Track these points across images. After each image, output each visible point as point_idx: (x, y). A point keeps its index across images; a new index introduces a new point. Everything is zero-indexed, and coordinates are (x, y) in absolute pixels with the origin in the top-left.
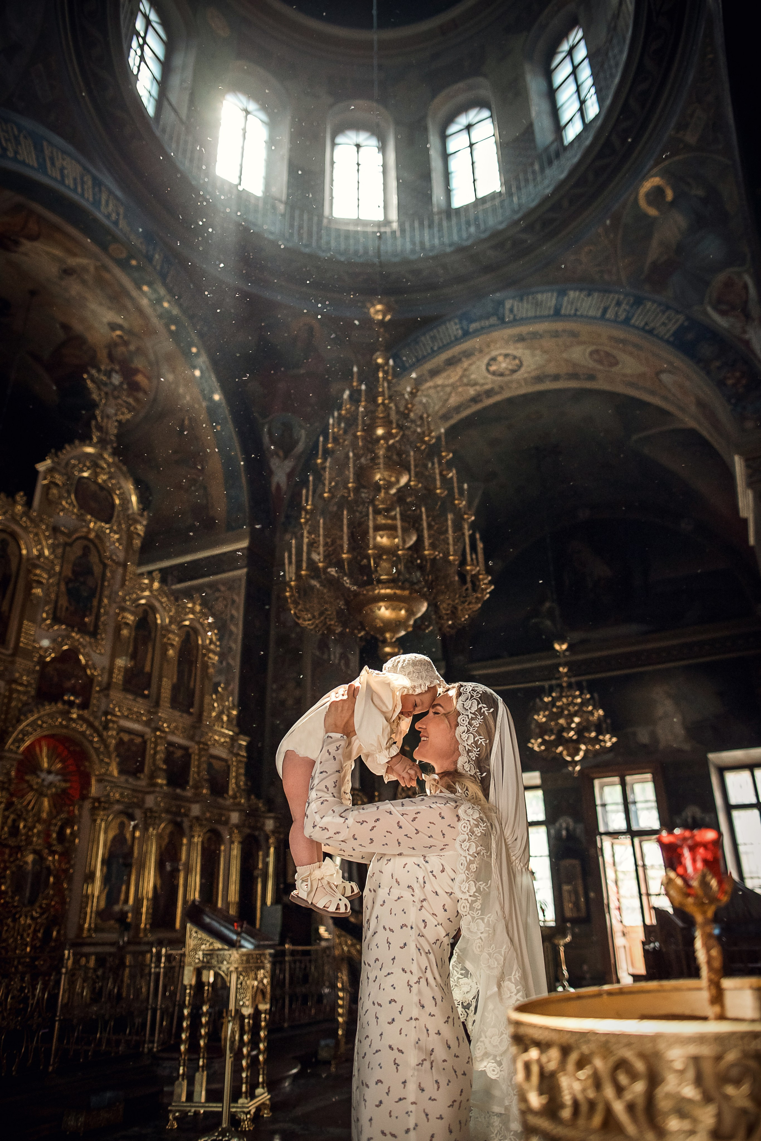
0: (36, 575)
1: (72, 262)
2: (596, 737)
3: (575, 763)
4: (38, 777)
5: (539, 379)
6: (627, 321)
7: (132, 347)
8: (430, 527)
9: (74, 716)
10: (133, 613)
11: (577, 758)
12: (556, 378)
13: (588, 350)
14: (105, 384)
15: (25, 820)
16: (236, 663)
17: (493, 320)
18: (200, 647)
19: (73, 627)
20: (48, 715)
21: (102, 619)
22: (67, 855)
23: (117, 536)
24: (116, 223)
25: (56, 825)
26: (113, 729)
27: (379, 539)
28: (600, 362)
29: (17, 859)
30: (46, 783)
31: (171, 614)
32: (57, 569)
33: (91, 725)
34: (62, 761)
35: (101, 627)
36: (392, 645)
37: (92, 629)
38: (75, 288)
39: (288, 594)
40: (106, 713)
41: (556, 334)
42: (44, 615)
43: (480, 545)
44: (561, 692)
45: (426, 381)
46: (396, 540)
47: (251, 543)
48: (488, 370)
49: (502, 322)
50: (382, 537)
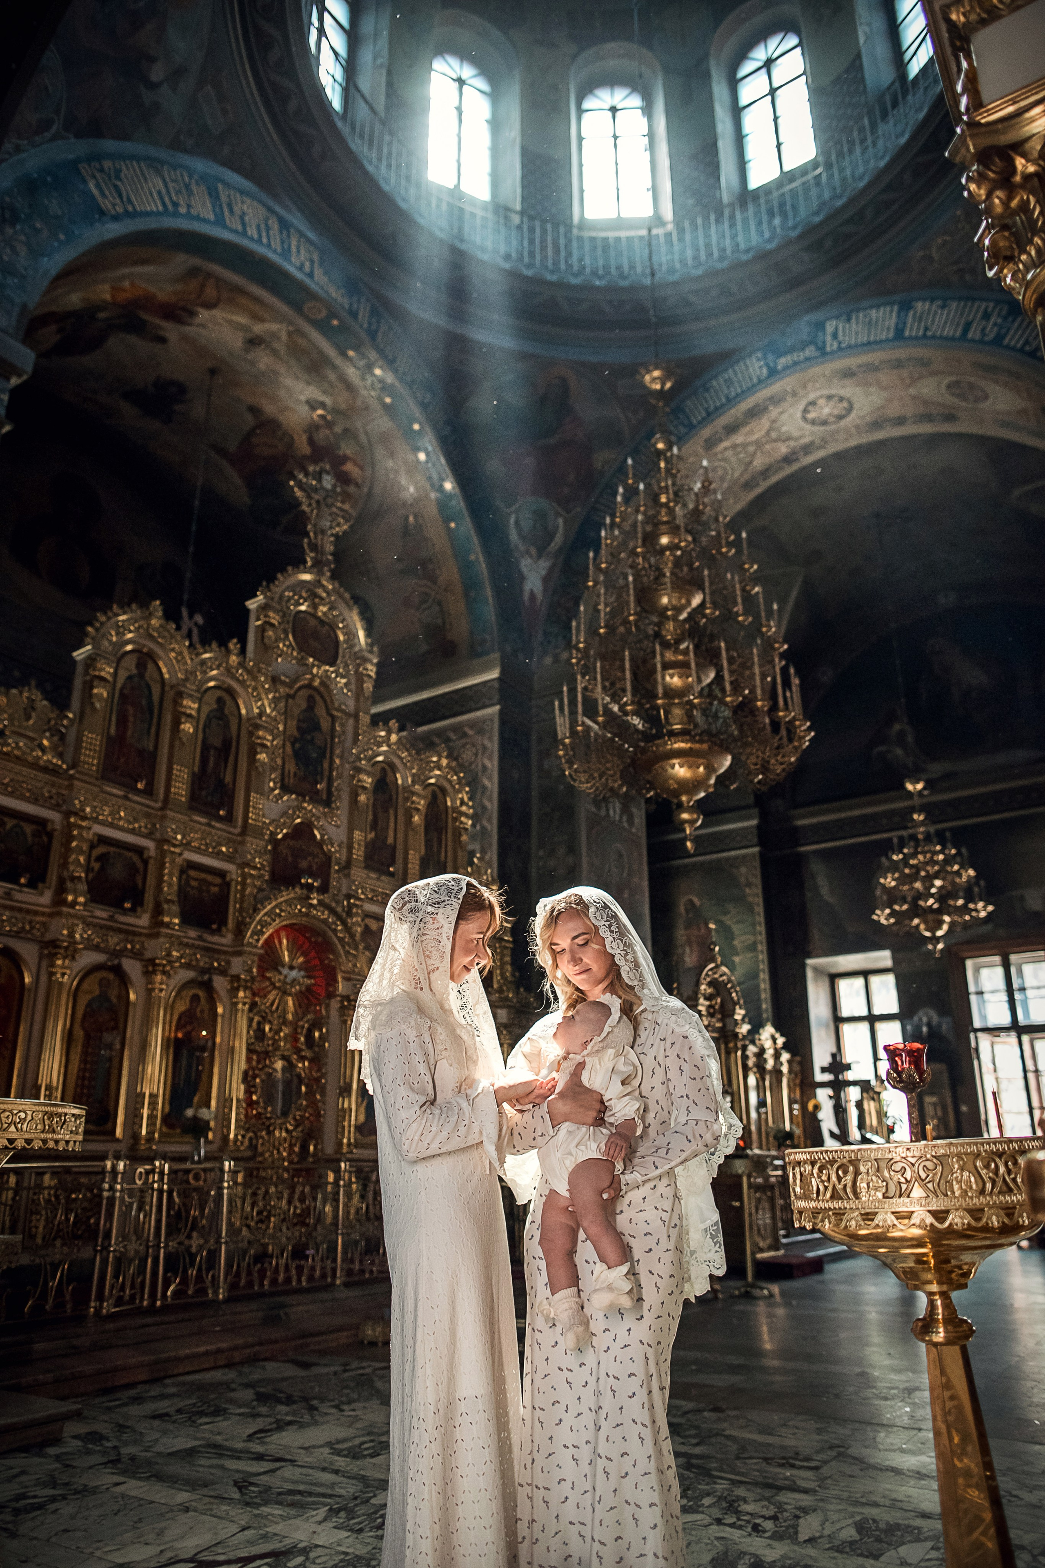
0: (259, 737)
1: (258, 328)
2: (965, 905)
3: (935, 940)
4: (280, 973)
5: (876, 425)
6: (998, 341)
7: (338, 429)
8: (731, 660)
9: (315, 902)
10: (368, 774)
11: (939, 933)
12: (900, 421)
13: (946, 382)
14: (316, 490)
15: (270, 1022)
16: (492, 826)
17: (810, 351)
18: (450, 810)
19: (304, 796)
20: (286, 901)
21: (335, 784)
22: (317, 1061)
23: (344, 681)
24: (311, 275)
25: (303, 1027)
26: (357, 914)
27: (668, 678)
28: (962, 397)
29: (266, 1066)
30: (288, 980)
31: (414, 771)
32: (281, 727)
33: (332, 911)
34: (304, 954)
35: (335, 793)
36: (690, 810)
37: (324, 797)
38: (263, 360)
39: (561, 753)
40: (348, 897)
41: (898, 364)
42: (271, 784)
43: (796, 681)
44: (916, 847)
45: (721, 440)
46: (690, 679)
47: (502, 672)
48: (805, 419)
49: (823, 352)
50: (672, 677)
